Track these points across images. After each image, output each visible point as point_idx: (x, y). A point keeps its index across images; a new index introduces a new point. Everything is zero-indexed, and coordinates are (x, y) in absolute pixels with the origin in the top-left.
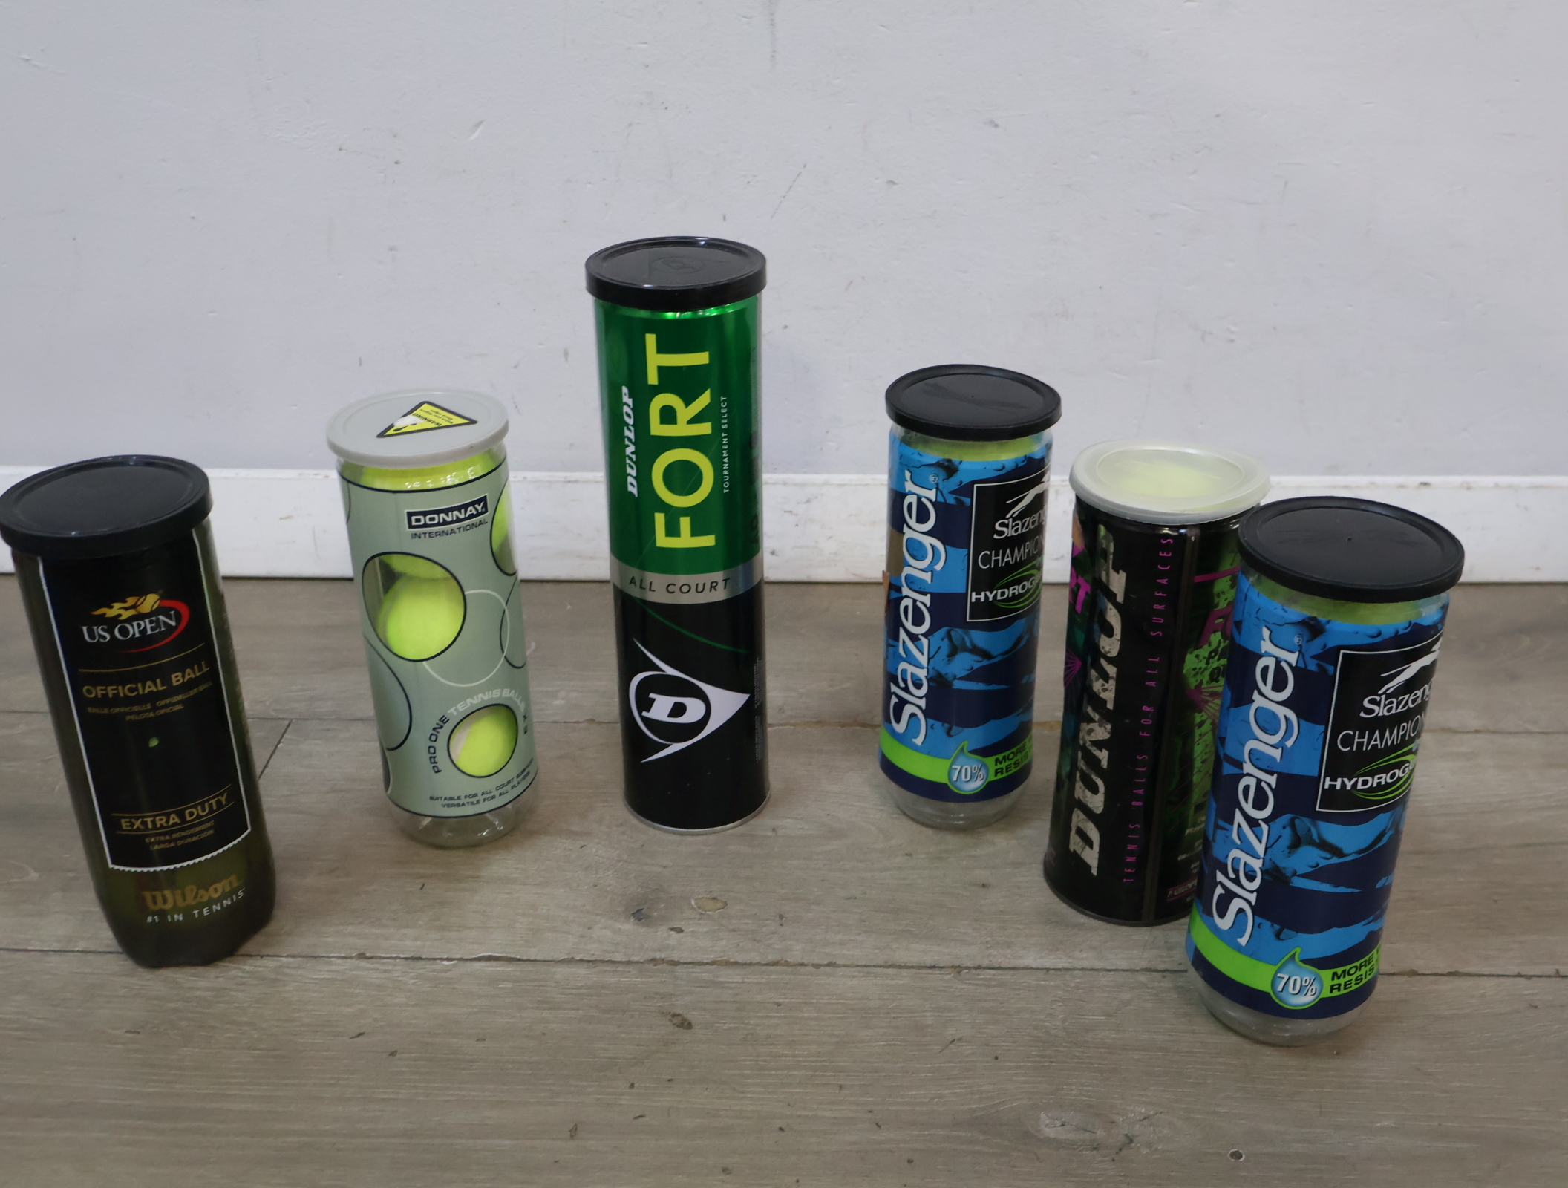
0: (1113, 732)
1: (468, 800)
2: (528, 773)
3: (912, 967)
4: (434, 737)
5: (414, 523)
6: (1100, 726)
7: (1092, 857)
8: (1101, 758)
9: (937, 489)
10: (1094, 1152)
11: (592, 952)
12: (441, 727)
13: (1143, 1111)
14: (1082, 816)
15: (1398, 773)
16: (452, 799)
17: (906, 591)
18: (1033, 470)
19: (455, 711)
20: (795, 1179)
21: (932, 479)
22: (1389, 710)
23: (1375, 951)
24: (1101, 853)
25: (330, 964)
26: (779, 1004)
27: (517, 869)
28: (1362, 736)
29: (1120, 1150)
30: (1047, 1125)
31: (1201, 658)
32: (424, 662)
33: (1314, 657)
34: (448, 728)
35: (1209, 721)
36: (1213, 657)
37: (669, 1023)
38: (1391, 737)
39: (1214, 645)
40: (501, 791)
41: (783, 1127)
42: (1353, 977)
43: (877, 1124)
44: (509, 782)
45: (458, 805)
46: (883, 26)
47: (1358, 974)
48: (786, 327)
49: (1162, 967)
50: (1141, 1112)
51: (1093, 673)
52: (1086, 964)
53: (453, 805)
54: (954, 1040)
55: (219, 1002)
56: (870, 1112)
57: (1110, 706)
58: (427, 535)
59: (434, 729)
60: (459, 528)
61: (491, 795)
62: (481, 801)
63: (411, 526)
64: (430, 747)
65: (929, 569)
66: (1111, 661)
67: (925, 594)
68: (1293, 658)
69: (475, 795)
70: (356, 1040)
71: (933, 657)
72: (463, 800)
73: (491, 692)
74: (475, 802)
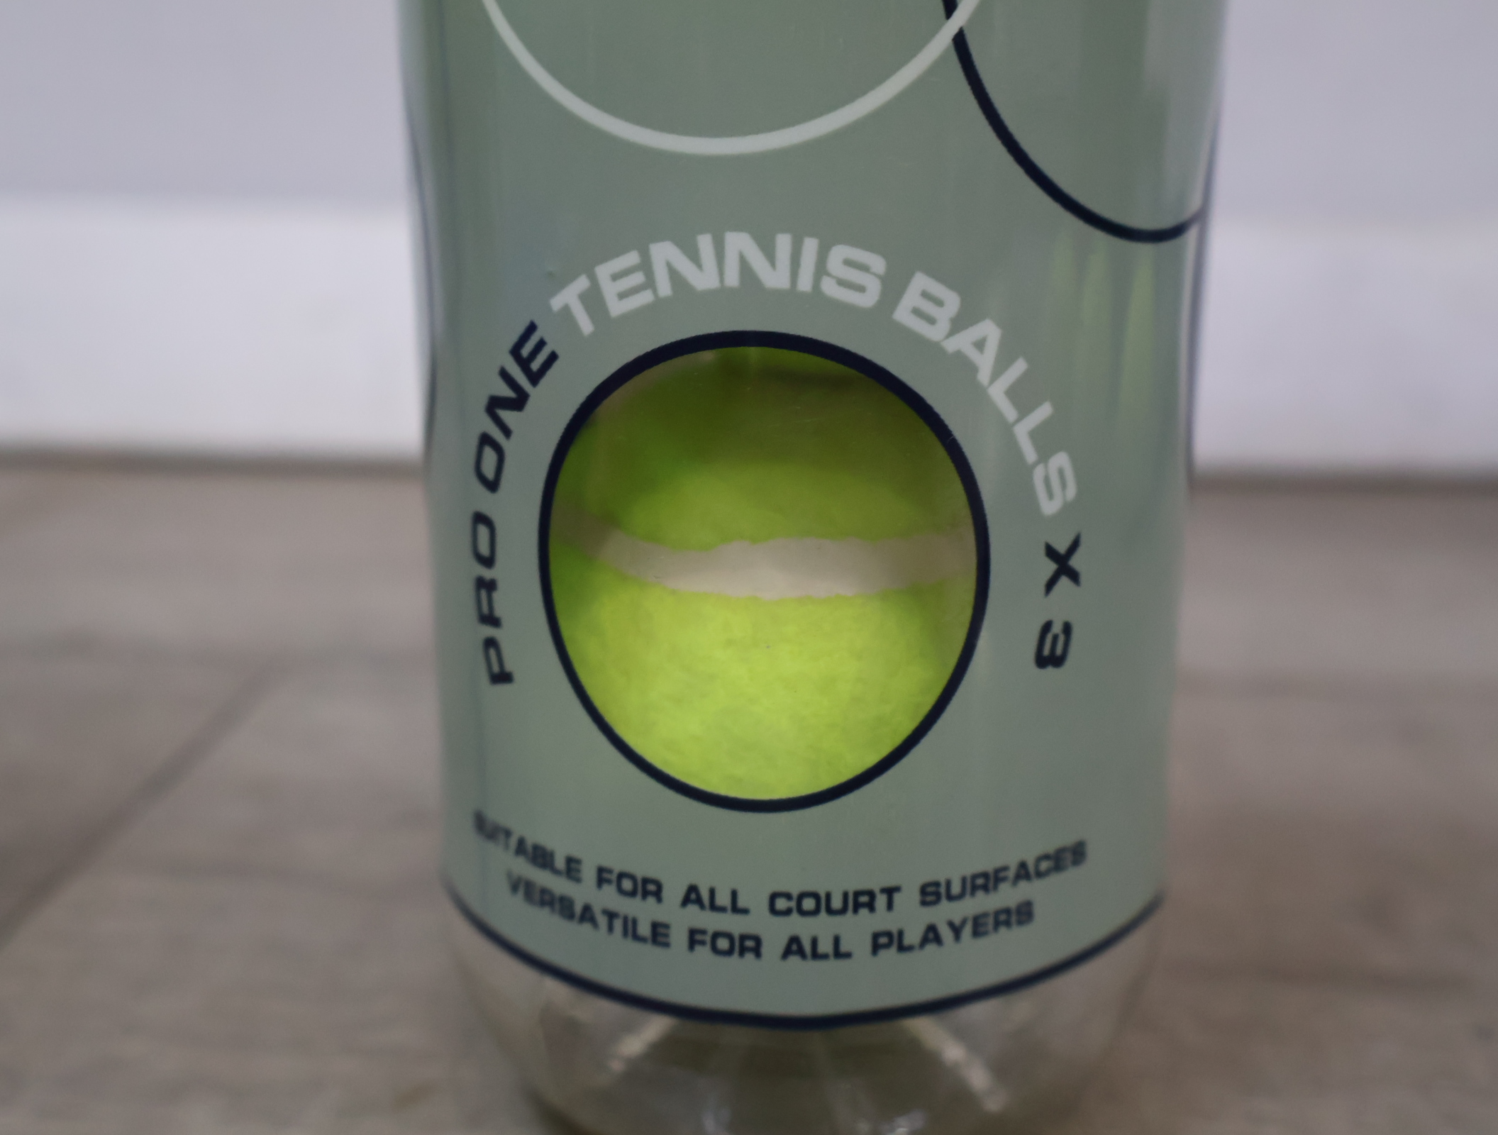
1: (608, 898)
2: (1024, 913)
4: (489, 456)
40: (803, 927)
44: (861, 901)
45: (564, 907)
59: (494, 405)
61: (735, 925)
64: (477, 521)
69: (650, 889)
72: (584, 892)
73: (810, 246)
74: (644, 929)
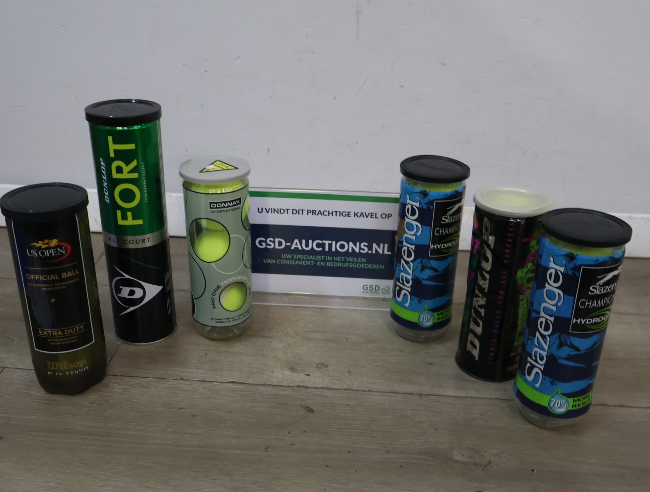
0: (487, 302)
1: (226, 320)
2: (250, 311)
3: (402, 393)
4: (214, 294)
5: (212, 207)
6: (482, 299)
7: (476, 353)
8: (481, 312)
9: (420, 202)
10: (475, 466)
11: (274, 382)
12: (217, 290)
13: (495, 452)
14: (473, 336)
15: (603, 318)
16: (219, 319)
17: (405, 243)
18: (458, 196)
19: (223, 283)
20: (355, 471)
21: (418, 198)
22: (600, 292)
23: (591, 392)
24: (480, 351)
25: (170, 381)
26: (348, 405)
27: (244, 349)
28: (589, 302)
29: (486, 466)
30: (456, 455)
31: (523, 272)
32: (212, 263)
33: (571, 269)
34: (220, 290)
35: (526, 299)
36: (528, 273)
37: (304, 410)
38: (601, 303)
39: (529, 267)
40: (239, 317)
41: (350, 451)
42: (581, 402)
43: (388, 452)
44: (242, 314)
45: (222, 322)
46: (402, 24)
47: (584, 401)
48: (357, 143)
49: (503, 398)
50: (494, 453)
51: (480, 278)
52: (472, 395)
53: (220, 322)
54: (419, 422)
55: (125, 394)
56: (385, 447)
57: (486, 291)
58: (217, 212)
59: (214, 291)
60: (229, 210)
61: (235, 319)
62: (231, 321)
63: (211, 208)
64: (212, 298)
65: (415, 235)
66: (487, 272)
67: (412, 245)
68: (562, 269)
69: (229, 319)
70: (180, 410)
71: (415, 270)
72: (224, 320)
73: (237, 277)
74: (229, 321)
